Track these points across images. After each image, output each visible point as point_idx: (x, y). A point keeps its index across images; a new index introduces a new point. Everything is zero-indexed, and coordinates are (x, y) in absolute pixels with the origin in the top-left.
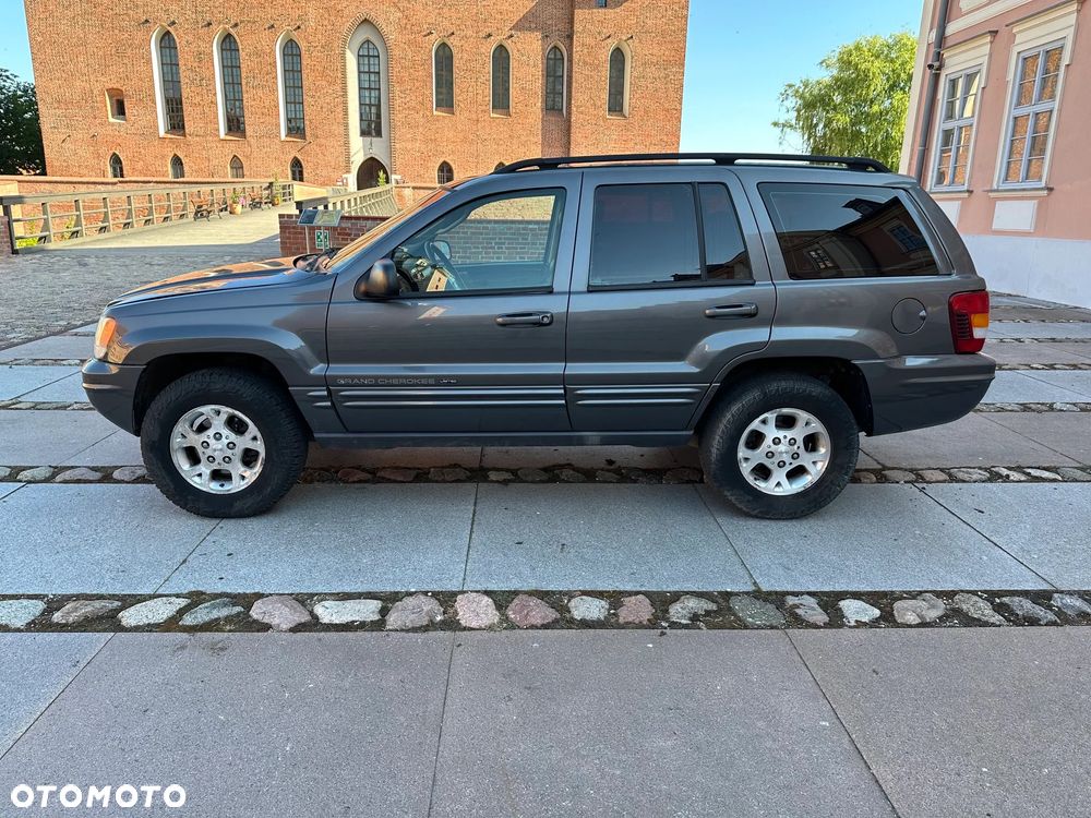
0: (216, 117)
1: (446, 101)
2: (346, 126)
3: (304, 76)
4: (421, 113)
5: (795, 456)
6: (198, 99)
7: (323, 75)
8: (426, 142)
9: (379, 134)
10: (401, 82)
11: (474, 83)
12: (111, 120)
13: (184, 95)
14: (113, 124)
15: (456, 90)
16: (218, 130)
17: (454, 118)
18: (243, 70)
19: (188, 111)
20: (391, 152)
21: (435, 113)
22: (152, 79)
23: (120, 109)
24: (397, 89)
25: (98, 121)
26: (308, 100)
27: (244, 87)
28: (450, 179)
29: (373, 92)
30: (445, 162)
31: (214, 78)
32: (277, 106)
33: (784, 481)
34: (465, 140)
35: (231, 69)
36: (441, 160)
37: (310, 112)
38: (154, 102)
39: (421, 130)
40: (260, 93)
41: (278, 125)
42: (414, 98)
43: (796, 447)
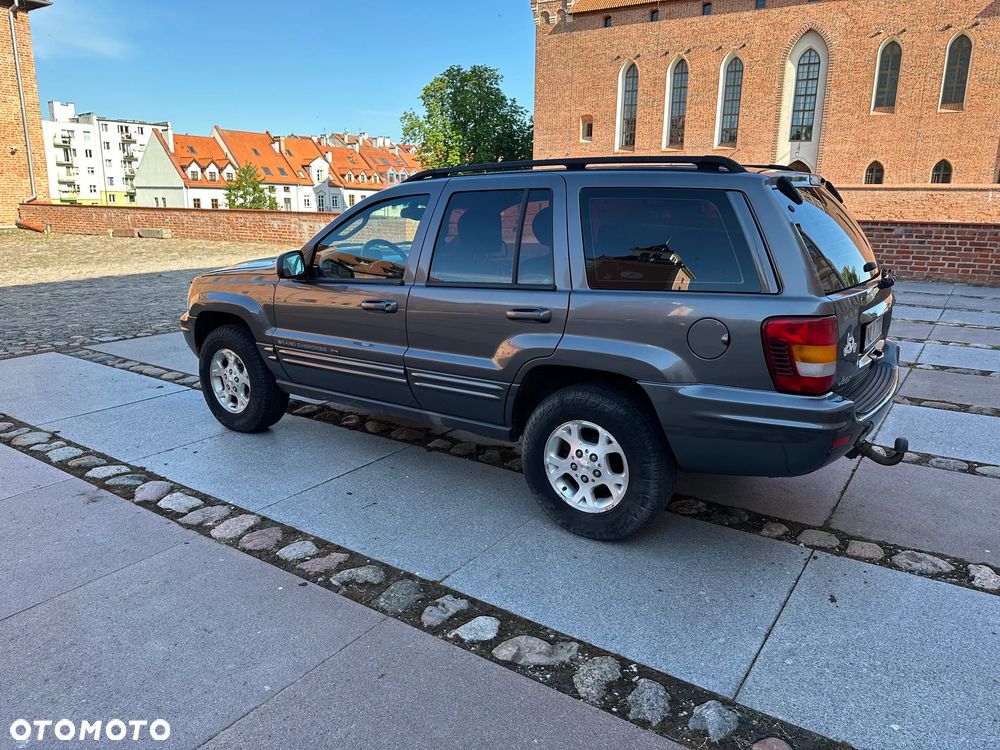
0: (661, 133)
1: (886, 99)
2: (776, 132)
3: (743, 89)
4: (857, 114)
5: (597, 473)
6: (649, 117)
7: (761, 87)
8: (857, 143)
9: (808, 139)
10: (838, 85)
11: (922, 79)
12: (582, 141)
13: (638, 115)
14: (582, 144)
15: (900, 88)
16: (661, 144)
17: (893, 116)
18: (689, 90)
19: (640, 129)
20: (818, 155)
21: (872, 113)
22: (615, 106)
23: (589, 132)
24: (834, 93)
25: (572, 142)
26: (743, 111)
27: (688, 105)
28: (879, 180)
29: (808, 98)
30: (876, 162)
31: (664, 100)
32: (714, 120)
33: (589, 498)
34: (902, 139)
35: (680, 89)
36: (872, 160)
37: (744, 123)
38: (614, 124)
39: (853, 131)
40: (701, 108)
41: (713, 136)
42: (851, 100)
43: (596, 464)
